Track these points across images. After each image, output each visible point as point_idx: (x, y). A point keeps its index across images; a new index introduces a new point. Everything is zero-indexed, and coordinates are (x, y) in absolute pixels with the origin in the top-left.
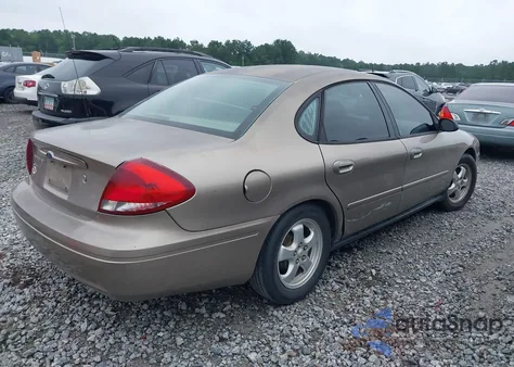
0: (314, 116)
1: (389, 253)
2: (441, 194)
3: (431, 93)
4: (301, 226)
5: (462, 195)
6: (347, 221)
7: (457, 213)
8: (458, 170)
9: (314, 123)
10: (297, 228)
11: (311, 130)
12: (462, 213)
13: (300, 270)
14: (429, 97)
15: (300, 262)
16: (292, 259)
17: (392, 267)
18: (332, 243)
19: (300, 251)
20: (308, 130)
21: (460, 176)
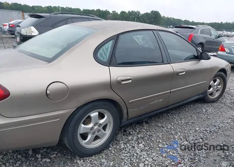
0: (109, 50)
1: (163, 127)
2: (202, 94)
3: (219, 37)
4: (97, 113)
5: (217, 95)
6: (130, 110)
7: (213, 104)
8: (215, 81)
9: (108, 55)
10: (94, 114)
11: (106, 58)
12: (215, 104)
13: (97, 138)
14: (218, 39)
15: (97, 133)
16: (90, 132)
17: (160, 136)
18: (121, 122)
19: (96, 127)
20: (104, 58)
21: (216, 84)
